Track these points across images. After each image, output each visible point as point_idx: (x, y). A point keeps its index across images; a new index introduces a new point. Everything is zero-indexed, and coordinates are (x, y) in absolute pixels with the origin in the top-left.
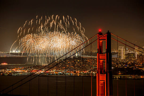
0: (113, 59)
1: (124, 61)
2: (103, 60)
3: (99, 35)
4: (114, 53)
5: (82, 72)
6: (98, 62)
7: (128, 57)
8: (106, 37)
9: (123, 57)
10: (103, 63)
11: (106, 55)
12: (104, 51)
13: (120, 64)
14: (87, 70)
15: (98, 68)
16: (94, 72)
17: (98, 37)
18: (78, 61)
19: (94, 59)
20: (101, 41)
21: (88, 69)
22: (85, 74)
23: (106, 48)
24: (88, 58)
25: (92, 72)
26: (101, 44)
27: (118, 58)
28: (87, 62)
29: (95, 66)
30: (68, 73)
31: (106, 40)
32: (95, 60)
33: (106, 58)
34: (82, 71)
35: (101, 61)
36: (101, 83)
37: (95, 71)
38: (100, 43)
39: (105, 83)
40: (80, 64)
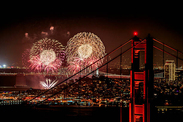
0: (156, 80)
1: (175, 83)
2: (139, 82)
3: (134, 42)
4: (158, 70)
5: (107, 101)
6: (131, 85)
7: (181, 77)
8: (146, 45)
9: (173, 77)
10: (139, 87)
11: (145, 74)
12: (142, 66)
13: (168, 88)
14: (113, 97)
15: (131, 95)
16: (125, 100)
17: (132, 45)
18: (100, 82)
19: (125, 80)
20: (137, 51)
21: (117, 96)
22: (111, 104)
23: (146, 62)
24: (116, 78)
25: (122, 101)
26: (137, 56)
27: (163, 78)
28: (114, 84)
29: (127, 90)
30: (83, 101)
31: (146, 49)
32: (128, 82)
33: (144, 79)
34: (106, 99)
35: (137, 83)
36: (136, 119)
37: (128, 100)
38: (136, 53)
39: (143, 118)
40: (103, 88)
